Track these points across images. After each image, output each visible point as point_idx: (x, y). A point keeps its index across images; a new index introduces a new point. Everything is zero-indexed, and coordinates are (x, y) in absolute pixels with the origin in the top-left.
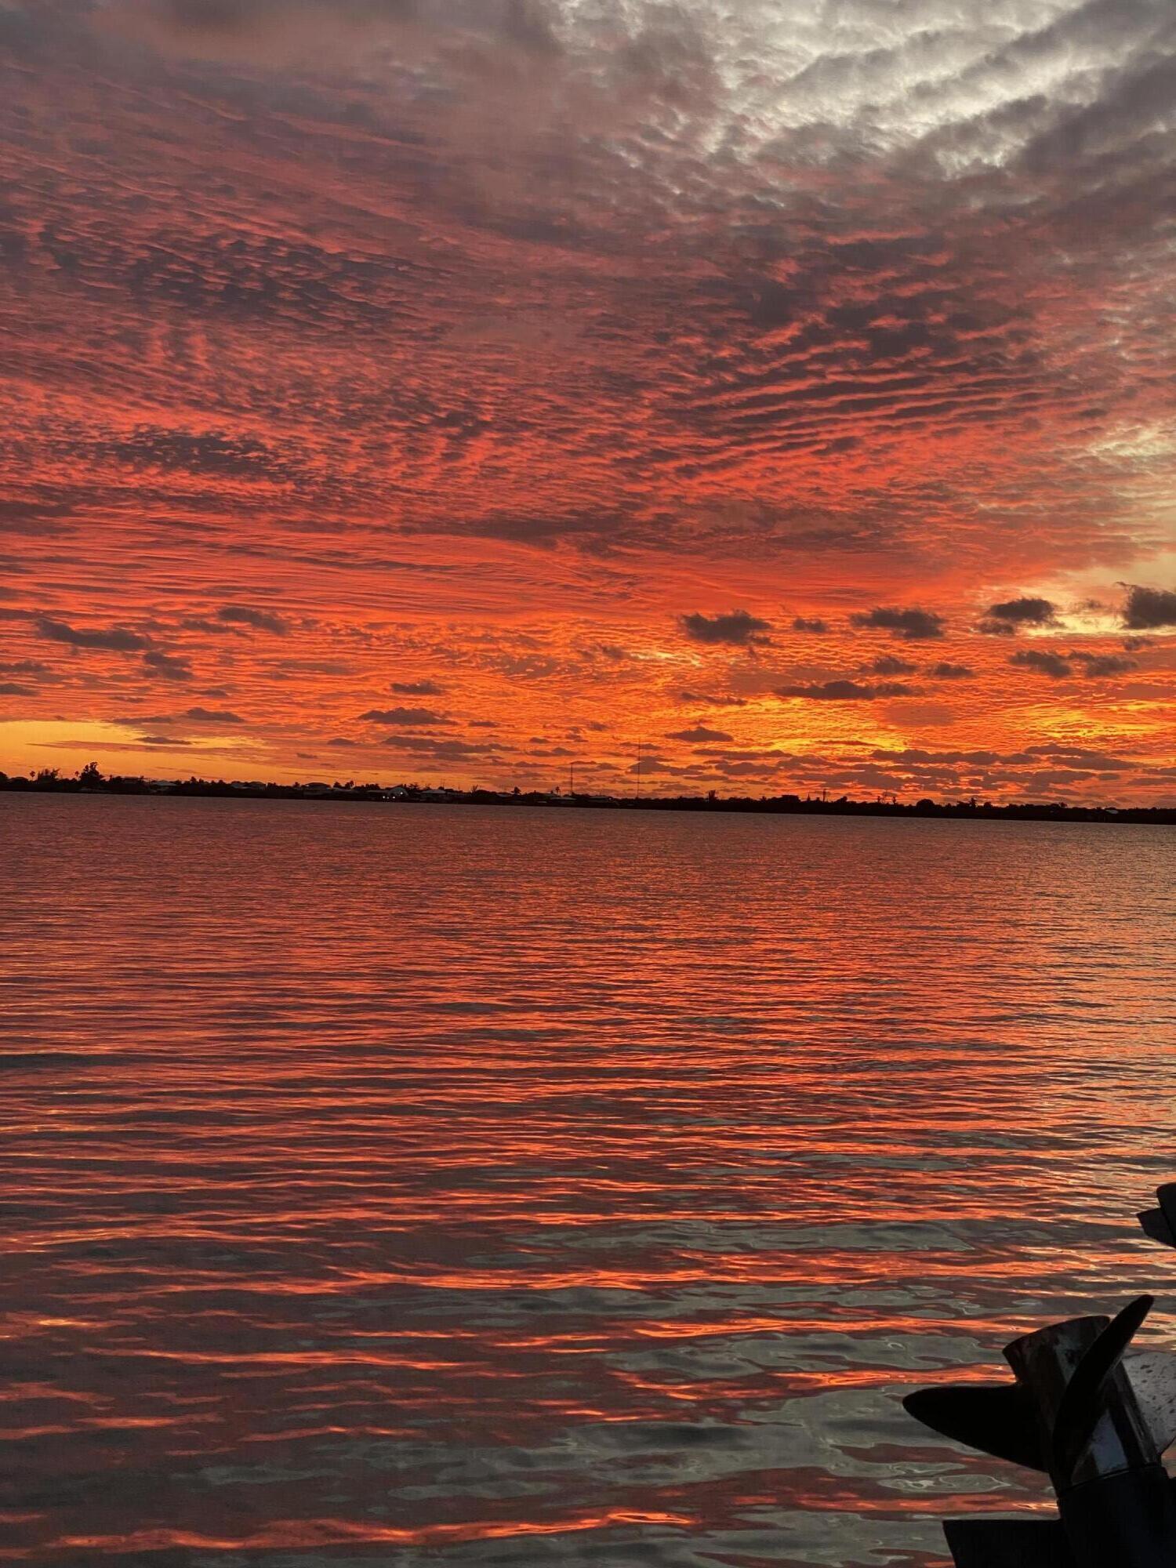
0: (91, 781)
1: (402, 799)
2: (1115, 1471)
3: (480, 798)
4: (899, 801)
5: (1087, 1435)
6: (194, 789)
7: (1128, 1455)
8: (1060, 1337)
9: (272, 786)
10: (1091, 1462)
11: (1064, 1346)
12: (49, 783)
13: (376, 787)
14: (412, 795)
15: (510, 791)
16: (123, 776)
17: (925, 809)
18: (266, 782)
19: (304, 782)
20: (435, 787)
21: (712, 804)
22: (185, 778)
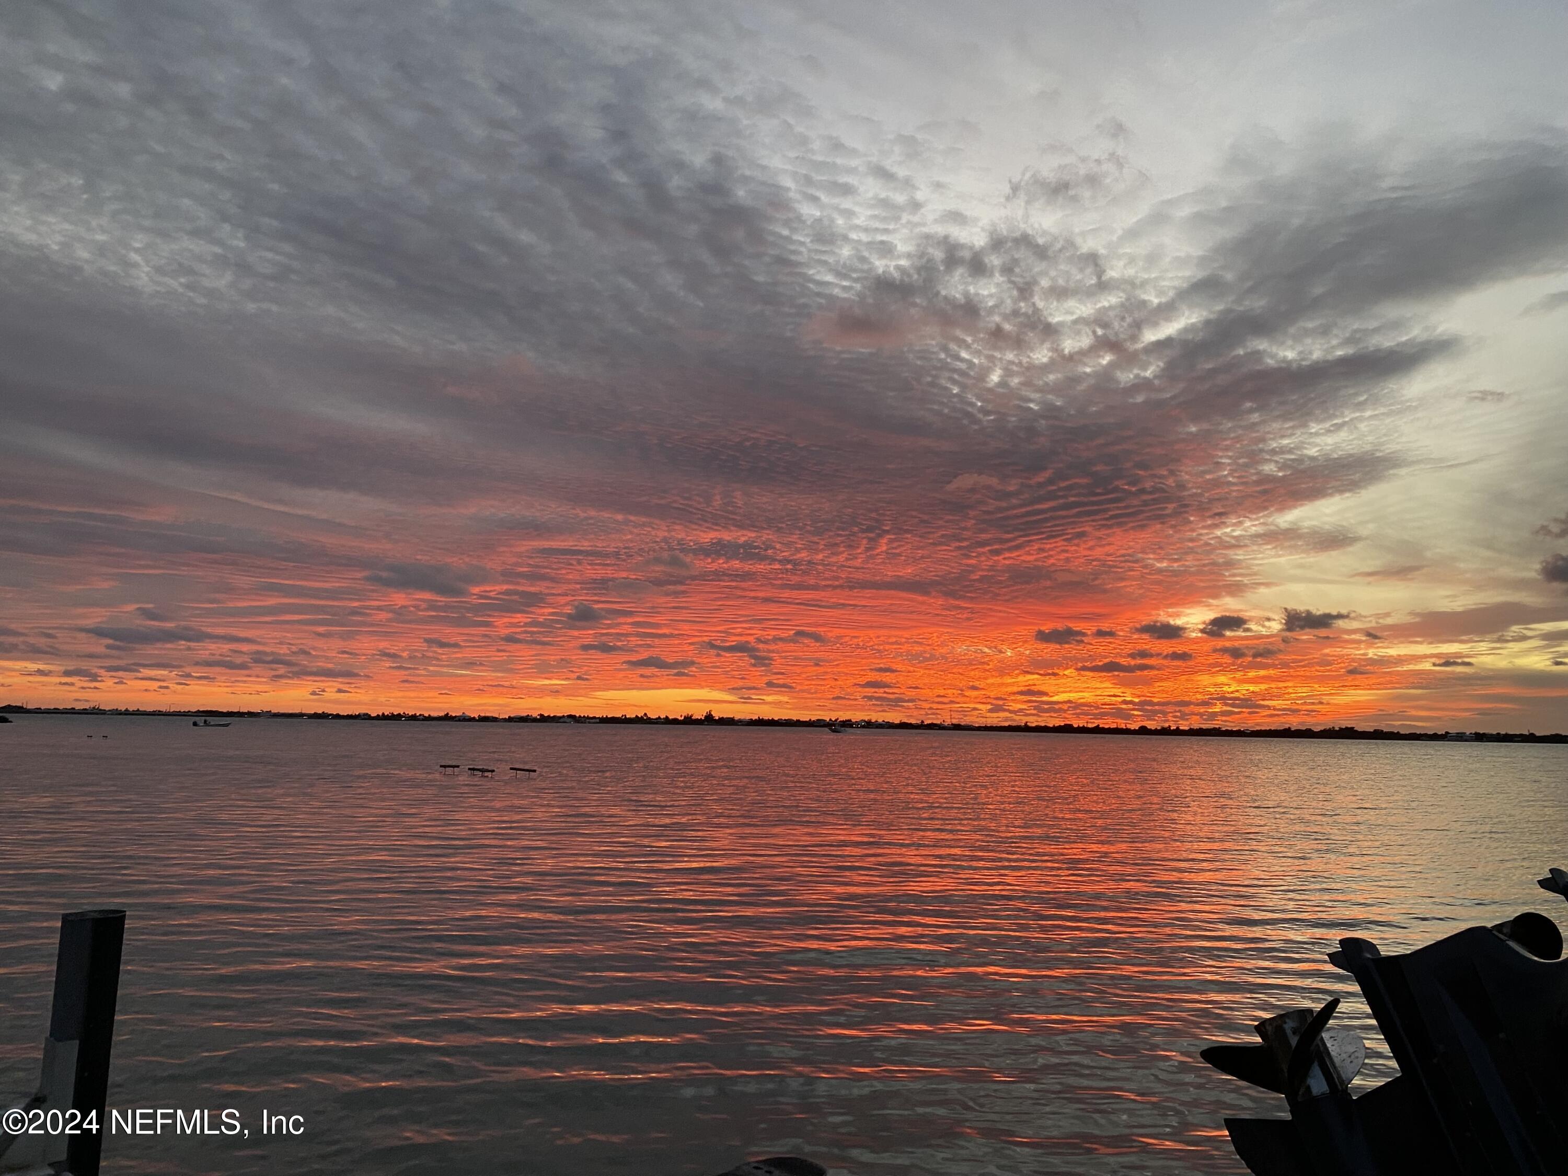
0: (709, 719)
1: (863, 727)
2: (1323, 1094)
3: (903, 726)
4: (1129, 726)
5: (1305, 1074)
6: (760, 722)
7: (1328, 1084)
8: (1287, 1020)
9: (798, 721)
10: (1308, 1088)
11: (1289, 1026)
12: (689, 721)
13: (850, 721)
14: (869, 725)
15: (919, 722)
16: (725, 716)
17: (1143, 731)
18: (795, 719)
19: (814, 718)
20: (880, 721)
21: (1026, 729)
22: (755, 717)
